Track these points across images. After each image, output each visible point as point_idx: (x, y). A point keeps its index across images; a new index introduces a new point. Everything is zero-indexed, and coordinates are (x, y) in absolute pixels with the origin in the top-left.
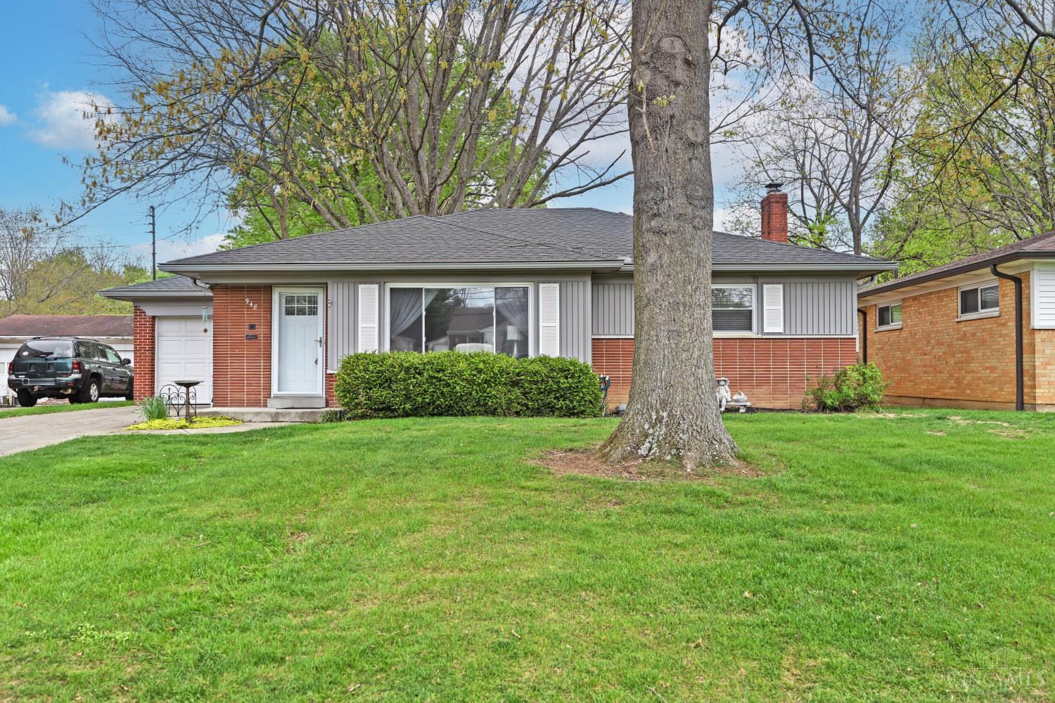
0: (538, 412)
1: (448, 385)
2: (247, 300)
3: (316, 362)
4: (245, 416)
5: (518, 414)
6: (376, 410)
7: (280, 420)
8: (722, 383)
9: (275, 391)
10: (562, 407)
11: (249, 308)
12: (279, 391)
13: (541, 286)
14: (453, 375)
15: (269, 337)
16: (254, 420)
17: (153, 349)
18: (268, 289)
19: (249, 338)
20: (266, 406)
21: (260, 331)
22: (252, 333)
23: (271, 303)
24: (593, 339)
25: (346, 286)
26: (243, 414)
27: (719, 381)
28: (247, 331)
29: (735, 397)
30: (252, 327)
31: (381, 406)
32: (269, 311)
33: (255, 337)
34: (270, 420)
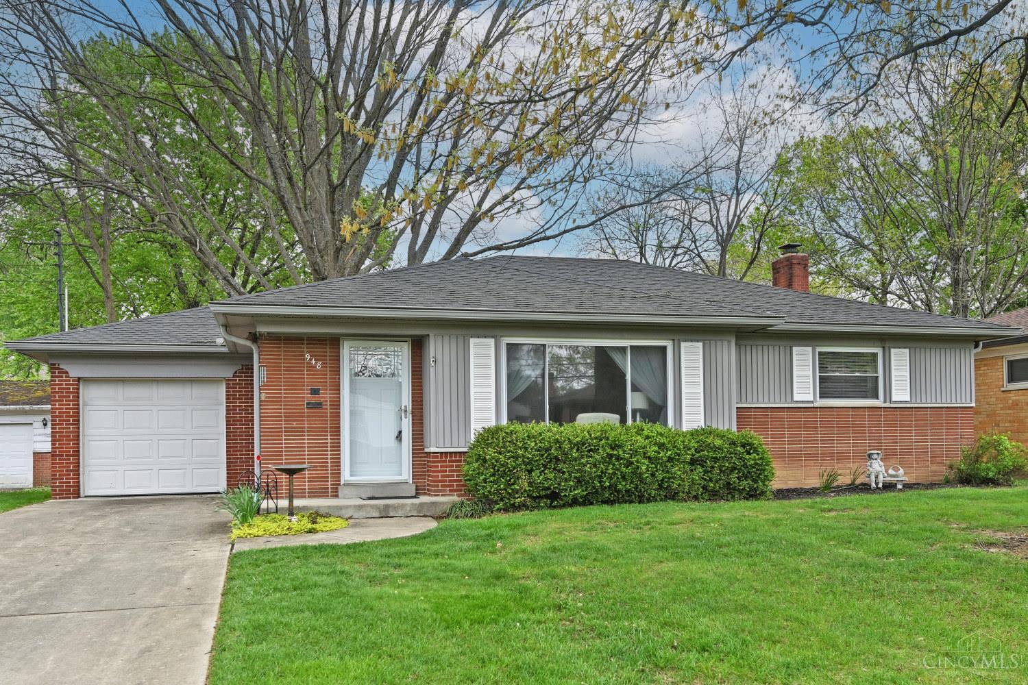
0: (714, 496)
1: (629, 464)
2: (308, 357)
3: (399, 436)
4: (343, 512)
5: (696, 498)
6: (534, 498)
7: (391, 514)
8: (875, 456)
9: (346, 476)
10: (744, 489)
11: (310, 366)
12: (351, 475)
13: (683, 344)
14: (635, 453)
15: (336, 406)
16: (356, 516)
17: (77, 423)
18: (334, 342)
19: (310, 406)
20: (337, 496)
21: (326, 397)
22: (314, 399)
23: (339, 360)
24: (737, 408)
25: (453, 339)
26: (340, 508)
27: (870, 455)
28: (308, 397)
29: (891, 472)
30: (315, 392)
31: (543, 493)
32: (336, 370)
33: (319, 405)
34: (377, 515)
